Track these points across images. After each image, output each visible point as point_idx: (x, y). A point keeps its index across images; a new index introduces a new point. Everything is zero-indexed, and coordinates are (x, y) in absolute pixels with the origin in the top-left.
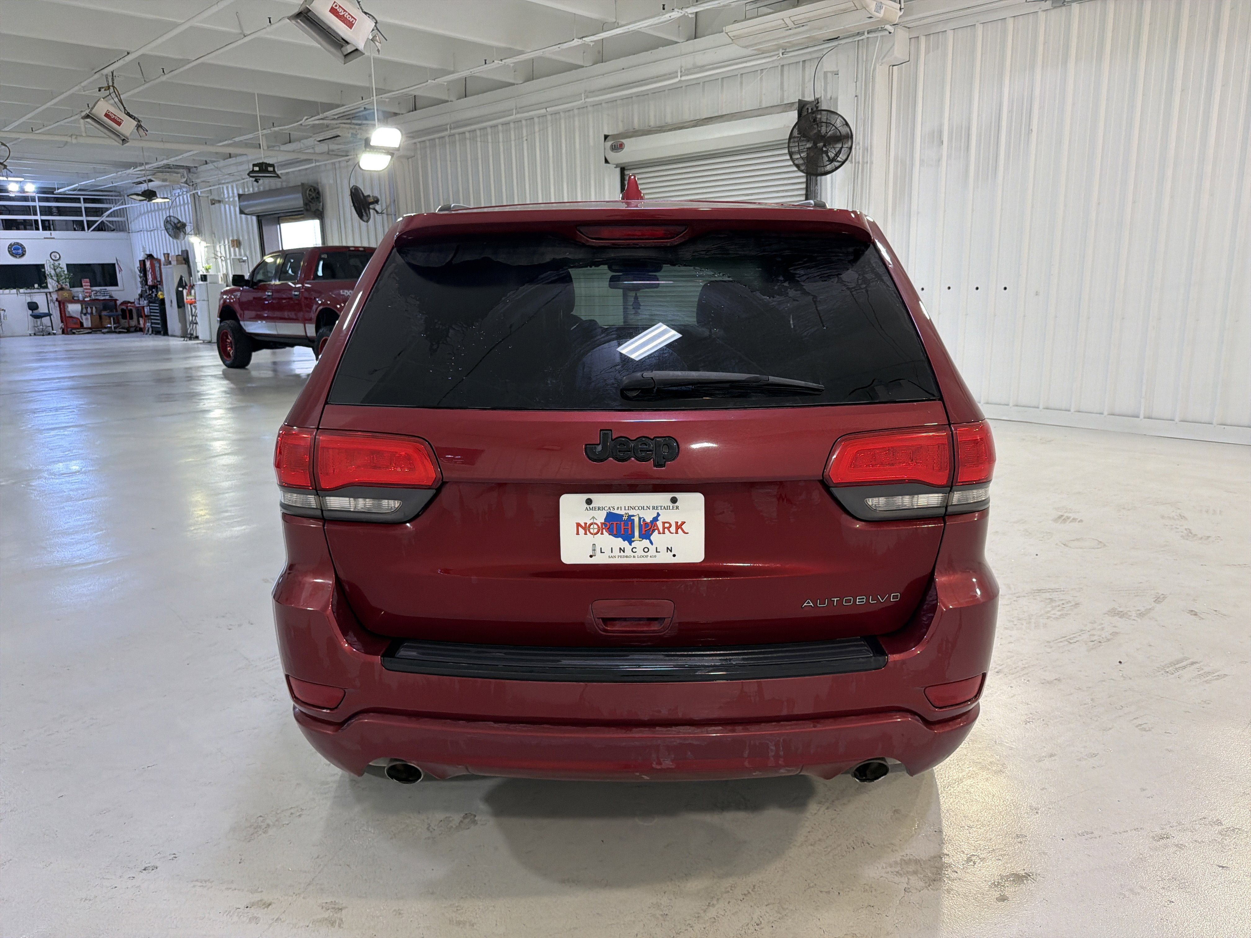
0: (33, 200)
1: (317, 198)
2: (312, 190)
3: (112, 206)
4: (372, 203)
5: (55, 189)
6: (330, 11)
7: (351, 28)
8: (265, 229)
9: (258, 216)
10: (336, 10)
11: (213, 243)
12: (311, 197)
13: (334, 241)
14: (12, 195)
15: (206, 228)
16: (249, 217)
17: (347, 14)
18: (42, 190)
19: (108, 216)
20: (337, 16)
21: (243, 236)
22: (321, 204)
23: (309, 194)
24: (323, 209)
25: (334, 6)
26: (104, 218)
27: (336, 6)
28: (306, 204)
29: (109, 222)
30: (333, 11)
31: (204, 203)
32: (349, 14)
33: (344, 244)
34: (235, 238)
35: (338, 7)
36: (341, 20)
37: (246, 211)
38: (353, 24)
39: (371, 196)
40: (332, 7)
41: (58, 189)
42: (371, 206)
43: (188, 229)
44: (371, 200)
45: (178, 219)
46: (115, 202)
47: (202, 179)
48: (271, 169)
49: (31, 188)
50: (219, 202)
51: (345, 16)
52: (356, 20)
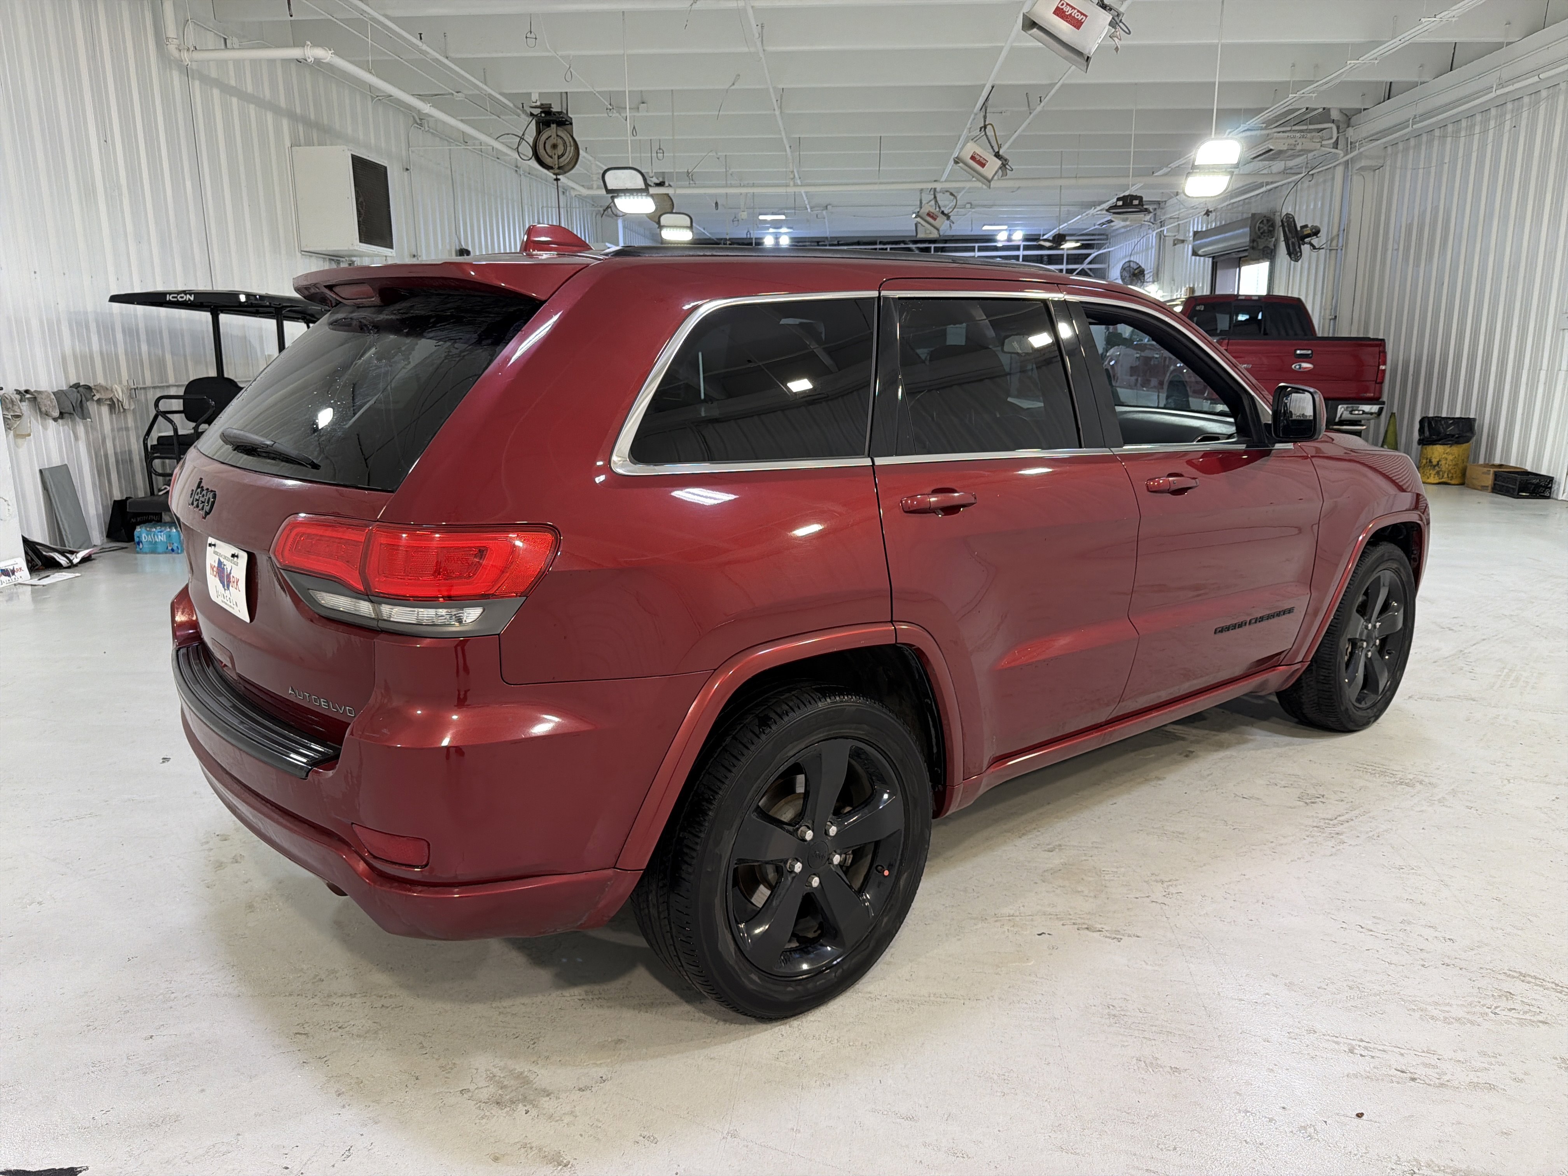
0: (1017, 248)
1: (1270, 231)
2: (1265, 222)
3: (1095, 250)
4: (1308, 236)
5: (1040, 235)
6: (1055, 13)
7: (1078, 28)
8: (1219, 273)
9: (1213, 258)
10: (1062, 9)
11: (1171, 292)
12: (1261, 231)
13: (1280, 291)
14: (999, 245)
15: (1166, 276)
16: (1202, 258)
17: (1076, 11)
18: (1026, 239)
19: (1090, 263)
20: (1062, 18)
21: (1198, 285)
22: (1274, 239)
23: (1259, 227)
24: (1275, 246)
25: (1059, 6)
26: (1085, 266)
27: (1063, 5)
28: (1253, 241)
29: (1090, 269)
30: (1059, 12)
31: (1169, 242)
32: (1078, 11)
33: (1290, 295)
34: (1191, 286)
35: (1065, 4)
36: (1067, 21)
37: (1200, 252)
38: (1083, 23)
39: (1310, 226)
40: (1058, 7)
41: (1044, 235)
42: (1307, 240)
43: (1148, 276)
44: (1307, 231)
45: (1138, 264)
46: (1100, 247)
47: (1168, 216)
48: (1136, 202)
49: (1018, 236)
50: (1183, 241)
51: (1073, 14)
52: (1086, 16)
